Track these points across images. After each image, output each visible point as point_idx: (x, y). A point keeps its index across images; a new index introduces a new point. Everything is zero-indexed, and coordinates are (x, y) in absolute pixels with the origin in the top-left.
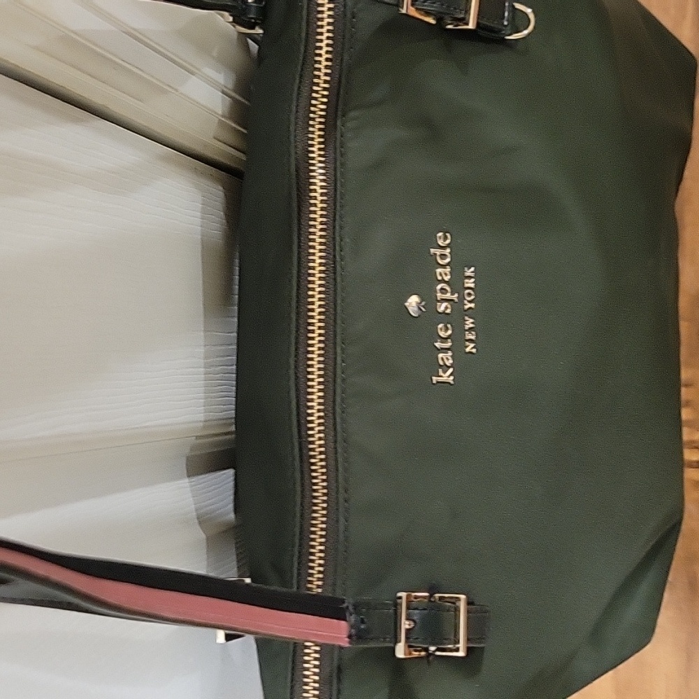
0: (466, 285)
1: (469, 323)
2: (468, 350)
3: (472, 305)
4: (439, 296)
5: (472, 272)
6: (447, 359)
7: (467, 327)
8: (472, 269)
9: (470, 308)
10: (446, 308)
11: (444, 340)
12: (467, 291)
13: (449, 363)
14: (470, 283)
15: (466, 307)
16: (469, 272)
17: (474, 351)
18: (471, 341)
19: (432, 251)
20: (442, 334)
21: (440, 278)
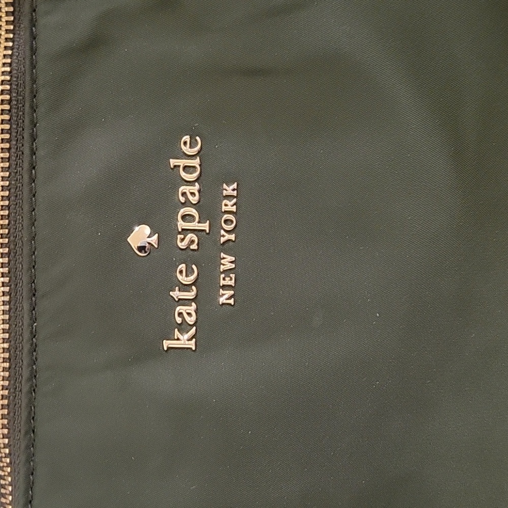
0: (224, 208)
1: (227, 262)
2: (222, 300)
3: (232, 237)
4: (181, 225)
5: (234, 190)
6: (189, 314)
7: (222, 268)
8: (235, 186)
9: (229, 240)
10: (192, 242)
11: (185, 288)
12: (226, 216)
13: (191, 320)
14: (229, 205)
15: (223, 240)
16: (229, 190)
17: (232, 301)
18: (228, 287)
19: (173, 162)
20: (183, 279)
21: (182, 199)
